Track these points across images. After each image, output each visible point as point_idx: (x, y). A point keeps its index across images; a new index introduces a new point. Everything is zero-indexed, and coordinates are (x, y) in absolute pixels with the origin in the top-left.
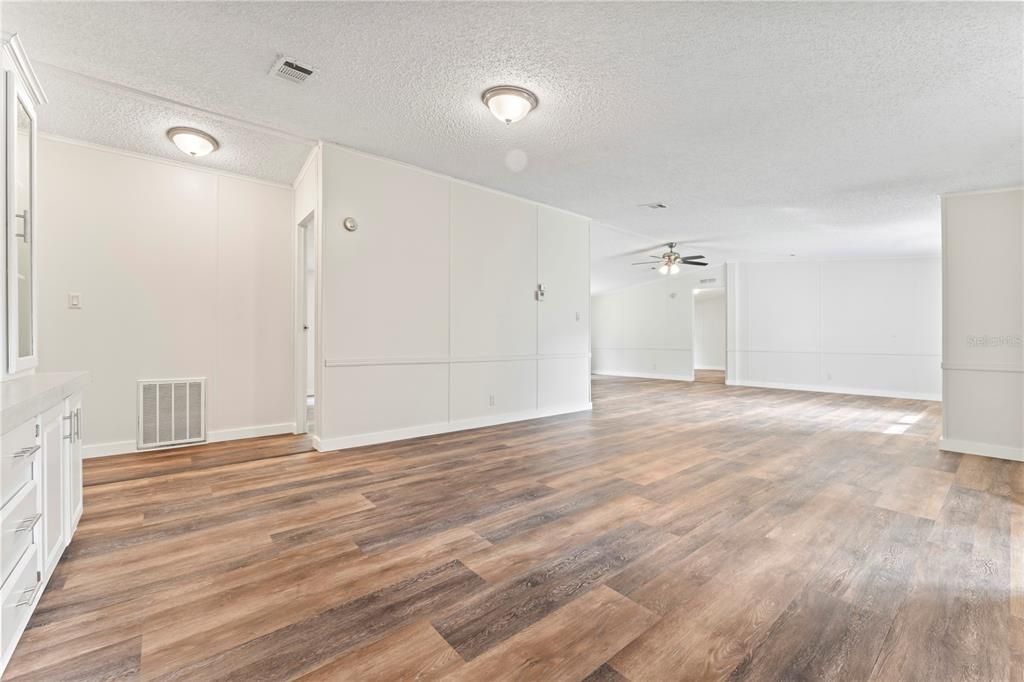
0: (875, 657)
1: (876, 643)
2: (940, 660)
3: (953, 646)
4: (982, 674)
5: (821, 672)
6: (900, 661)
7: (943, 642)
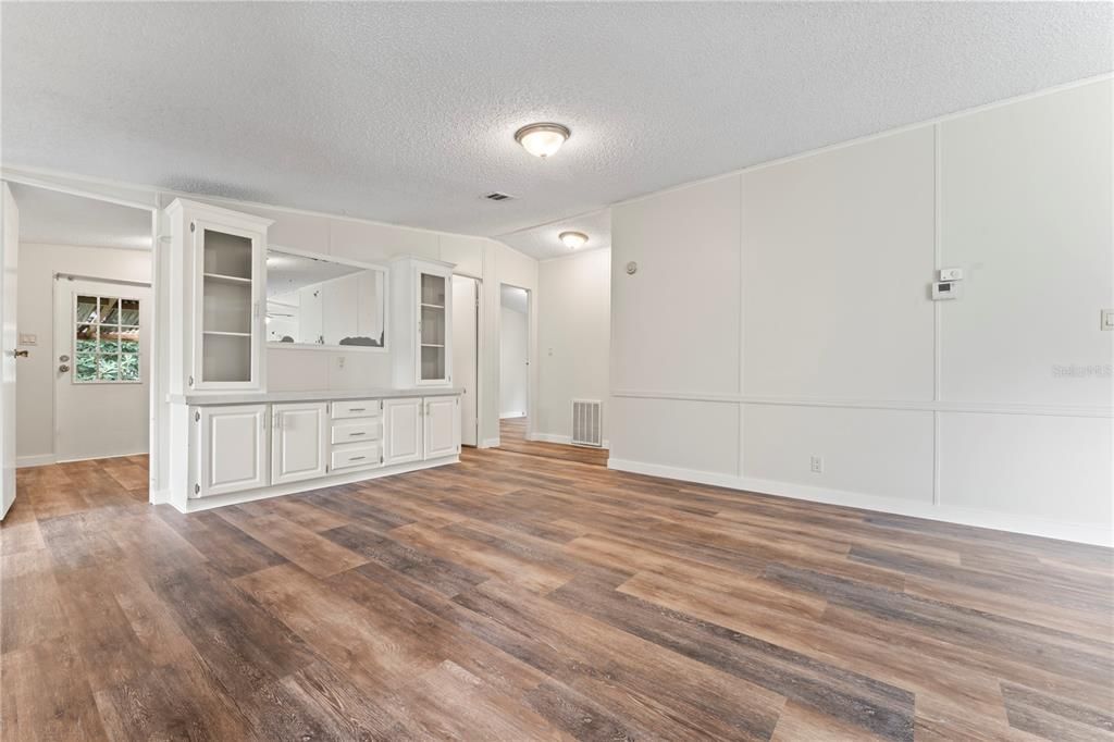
0: (209, 662)
1: (220, 672)
2: (171, 704)
3: (172, 727)
4: (133, 724)
5: (221, 630)
6: (193, 675)
7: (183, 723)
